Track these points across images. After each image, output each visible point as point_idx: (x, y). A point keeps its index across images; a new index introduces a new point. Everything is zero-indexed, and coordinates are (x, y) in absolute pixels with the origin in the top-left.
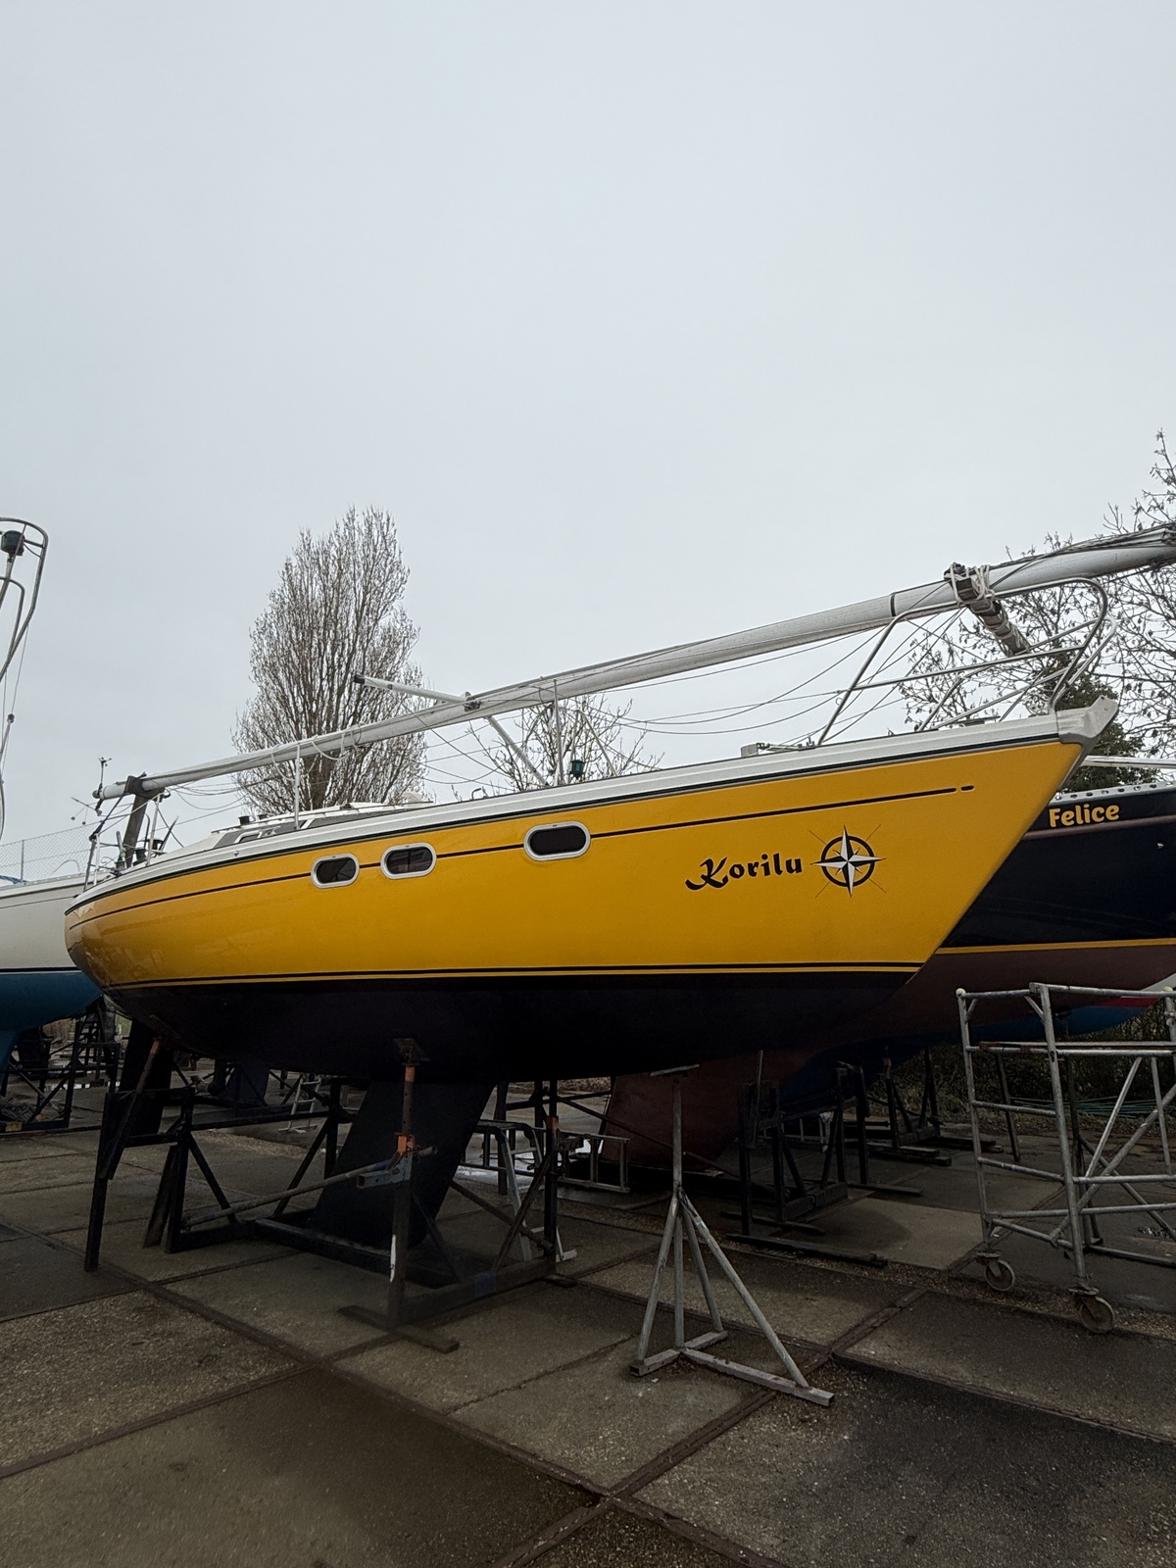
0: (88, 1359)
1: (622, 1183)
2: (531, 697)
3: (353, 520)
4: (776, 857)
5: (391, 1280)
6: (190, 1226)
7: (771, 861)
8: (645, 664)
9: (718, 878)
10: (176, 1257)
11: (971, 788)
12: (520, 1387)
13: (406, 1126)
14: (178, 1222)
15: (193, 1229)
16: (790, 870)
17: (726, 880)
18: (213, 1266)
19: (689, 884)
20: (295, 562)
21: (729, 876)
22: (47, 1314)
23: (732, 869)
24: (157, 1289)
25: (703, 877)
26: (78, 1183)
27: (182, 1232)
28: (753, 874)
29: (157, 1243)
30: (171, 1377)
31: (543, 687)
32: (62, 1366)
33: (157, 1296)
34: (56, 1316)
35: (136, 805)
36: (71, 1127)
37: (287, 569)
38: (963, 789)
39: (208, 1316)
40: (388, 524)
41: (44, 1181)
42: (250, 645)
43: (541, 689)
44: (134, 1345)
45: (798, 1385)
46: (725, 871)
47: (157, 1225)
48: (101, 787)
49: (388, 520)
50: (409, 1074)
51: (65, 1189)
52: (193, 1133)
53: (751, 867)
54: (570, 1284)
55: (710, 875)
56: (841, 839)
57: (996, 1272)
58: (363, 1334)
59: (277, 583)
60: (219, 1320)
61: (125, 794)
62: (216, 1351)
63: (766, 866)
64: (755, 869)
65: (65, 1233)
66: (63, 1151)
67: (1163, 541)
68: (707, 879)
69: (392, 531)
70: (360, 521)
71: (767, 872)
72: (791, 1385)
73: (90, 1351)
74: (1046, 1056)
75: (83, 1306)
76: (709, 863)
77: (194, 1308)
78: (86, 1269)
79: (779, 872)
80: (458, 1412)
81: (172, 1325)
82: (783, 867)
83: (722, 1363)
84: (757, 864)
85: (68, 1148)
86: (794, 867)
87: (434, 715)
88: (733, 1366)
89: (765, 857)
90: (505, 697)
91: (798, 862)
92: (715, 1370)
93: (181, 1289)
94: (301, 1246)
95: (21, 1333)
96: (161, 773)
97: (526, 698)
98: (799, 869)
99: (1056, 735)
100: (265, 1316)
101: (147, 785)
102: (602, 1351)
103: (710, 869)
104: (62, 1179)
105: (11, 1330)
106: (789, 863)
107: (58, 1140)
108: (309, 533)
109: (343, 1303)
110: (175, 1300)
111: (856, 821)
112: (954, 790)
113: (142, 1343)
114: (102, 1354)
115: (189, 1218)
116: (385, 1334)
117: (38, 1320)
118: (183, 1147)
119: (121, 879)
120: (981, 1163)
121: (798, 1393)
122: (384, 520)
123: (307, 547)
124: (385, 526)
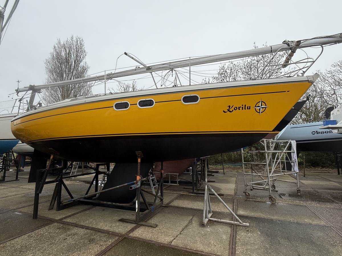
0: (52, 247)
1: (178, 183)
2: (167, 67)
3: (73, 38)
4: (245, 105)
5: (136, 211)
6: (63, 203)
7: (244, 106)
8: (201, 60)
9: (231, 110)
10: (60, 212)
11: (289, 91)
12: (181, 234)
13: (139, 173)
14: (59, 202)
15: (64, 204)
16: (248, 109)
17: (233, 111)
18: (73, 213)
19: (224, 111)
20: (56, 46)
21: (234, 110)
22: (28, 234)
23: (235, 108)
24: (60, 221)
25: (227, 110)
26: (16, 195)
27: (61, 205)
28: (239, 109)
29: (52, 209)
30: (83, 248)
31: (171, 64)
32: (44, 251)
33: (61, 223)
34: (32, 234)
35: (32, 93)
36: (5, 181)
37: (55, 47)
38: (288, 91)
39: (82, 227)
40: (82, 41)
41: (4, 195)
42: (45, 65)
43: (170, 65)
44: (64, 239)
45: (240, 223)
46: (233, 108)
47: (52, 204)
48: (18, 88)
49: (82, 40)
50: (139, 160)
51: (12, 197)
52: (63, 179)
53: (239, 108)
54: (167, 206)
55: (229, 109)
56: (260, 102)
57: (247, 194)
58: (130, 226)
59: (52, 50)
60: (87, 228)
61: (28, 90)
62: (92, 237)
63: (243, 107)
64: (240, 108)
65: (20, 209)
66: (6, 187)
67: (340, 37)
68: (228, 110)
69: (83, 43)
70: (74, 39)
71: (243, 109)
72: (238, 223)
73: (51, 244)
74: (265, 153)
75: (39, 230)
76: (229, 106)
77: (76, 225)
78: (33, 218)
79: (245, 109)
80: (173, 243)
81: (73, 231)
82: (246, 108)
83: (219, 220)
84: (240, 107)
85: (8, 186)
86: (249, 108)
87: (136, 71)
88: (222, 220)
89: (243, 105)
90: (159, 67)
91: (250, 107)
92: (218, 222)
93: (68, 220)
94: (95, 205)
95: (22, 242)
96: (40, 85)
97: (166, 67)
98: (250, 109)
99: (308, 81)
100: (99, 225)
101: (35, 88)
102: (190, 221)
103: (229, 108)
104: (10, 194)
105: (17, 241)
106: (248, 107)
107: (3, 184)
108: (60, 39)
109: (120, 218)
110: (69, 224)
111: (264, 97)
112: (286, 92)
113: (67, 238)
114: (56, 244)
115: (62, 201)
116: (136, 225)
117: (26, 237)
118: (60, 184)
119: (36, 110)
120: (245, 174)
121: (240, 224)
122: (81, 40)
123: (60, 43)
124: (81, 41)
